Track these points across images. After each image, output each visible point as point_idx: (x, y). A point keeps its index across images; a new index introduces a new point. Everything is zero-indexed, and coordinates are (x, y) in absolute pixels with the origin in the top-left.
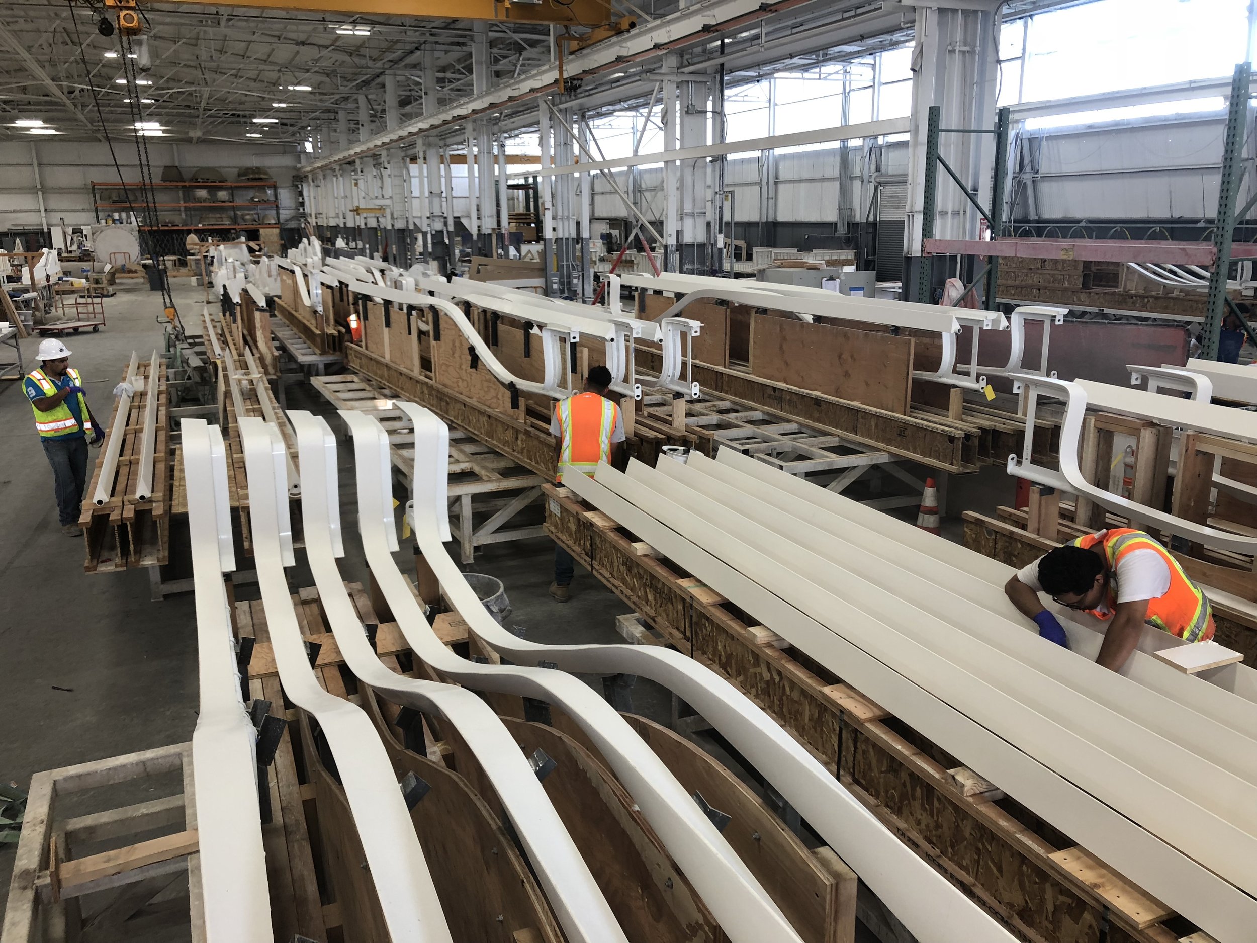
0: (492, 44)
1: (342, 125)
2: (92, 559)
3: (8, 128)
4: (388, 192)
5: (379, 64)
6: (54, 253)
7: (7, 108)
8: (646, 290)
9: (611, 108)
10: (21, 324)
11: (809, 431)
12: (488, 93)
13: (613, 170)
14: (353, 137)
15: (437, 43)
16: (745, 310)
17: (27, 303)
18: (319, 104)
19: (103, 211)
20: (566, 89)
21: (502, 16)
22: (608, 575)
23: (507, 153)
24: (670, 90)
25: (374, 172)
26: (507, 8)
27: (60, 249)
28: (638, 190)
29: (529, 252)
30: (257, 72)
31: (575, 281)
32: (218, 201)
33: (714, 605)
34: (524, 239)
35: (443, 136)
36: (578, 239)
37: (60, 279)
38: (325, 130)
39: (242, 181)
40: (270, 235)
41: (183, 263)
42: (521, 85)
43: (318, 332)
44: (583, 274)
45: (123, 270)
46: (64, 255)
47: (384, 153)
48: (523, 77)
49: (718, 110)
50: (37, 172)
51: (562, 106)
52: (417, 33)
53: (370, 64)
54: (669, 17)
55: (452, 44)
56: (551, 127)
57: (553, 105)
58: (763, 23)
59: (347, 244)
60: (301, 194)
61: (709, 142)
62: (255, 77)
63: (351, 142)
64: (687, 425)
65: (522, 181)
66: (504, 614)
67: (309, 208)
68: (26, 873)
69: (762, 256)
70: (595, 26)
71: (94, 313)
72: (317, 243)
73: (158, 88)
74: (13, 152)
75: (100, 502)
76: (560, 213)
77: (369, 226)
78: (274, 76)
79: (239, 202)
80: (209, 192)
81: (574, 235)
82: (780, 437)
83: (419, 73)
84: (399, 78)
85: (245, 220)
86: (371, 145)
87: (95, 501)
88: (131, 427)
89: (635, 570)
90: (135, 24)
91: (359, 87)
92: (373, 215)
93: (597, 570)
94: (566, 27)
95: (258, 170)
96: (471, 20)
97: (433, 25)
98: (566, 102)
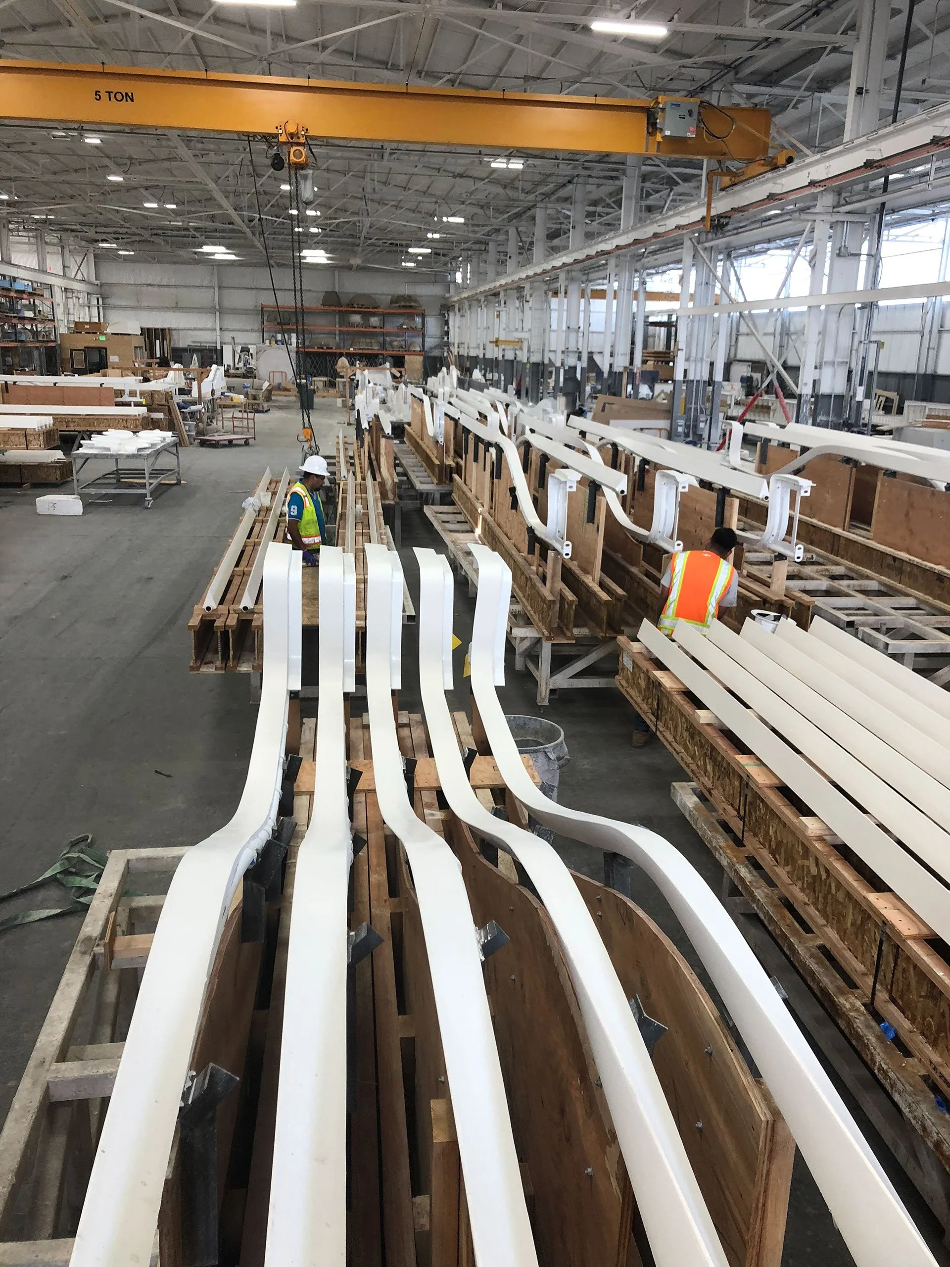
0: (645, 178)
1: (492, 256)
2: (196, 660)
3: (195, 253)
4: (528, 325)
5: (531, 197)
6: (222, 369)
7: (197, 234)
8: (770, 440)
9: (765, 246)
10: (185, 433)
11: (927, 608)
12: (633, 229)
13: (753, 312)
14: (500, 269)
15: (589, 176)
16: (872, 470)
17: (192, 414)
18: (471, 235)
19: (269, 331)
20: (712, 226)
21: (653, 151)
22: (671, 738)
23: (648, 289)
24: (822, 229)
25: (517, 303)
26: (659, 142)
27: (229, 366)
28: (785, 332)
29: (662, 391)
30: (416, 204)
31: (702, 425)
32: (369, 327)
33: (770, 787)
34: (660, 377)
35: (586, 271)
36: (710, 382)
37: (222, 394)
38: (475, 260)
39: (395, 308)
40: (414, 362)
41: (332, 385)
42: (668, 222)
43: (437, 462)
44: (711, 419)
45: (279, 388)
46: (232, 371)
47: (527, 286)
48: (670, 213)
49: (874, 253)
50: (217, 294)
51: (707, 245)
52: (570, 167)
53: (522, 196)
54: (830, 152)
55: (605, 177)
56: (693, 265)
57: (699, 243)
58: (934, 159)
59: (484, 376)
60: (447, 323)
61: (860, 286)
62: (412, 208)
63: (498, 274)
64: (787, 589)
65: (665, 319)
66: (561, 762)
67: (454, 337)
68: (89, 939)
69: (915, 410)
70: (750, 161)
71: (248, 428)
72: (455, 372)
73: (326, 218)
74: (198, 275)
75: (208, 608)
76: (693, 354)
77: (506, 358)
78: (432, 207)
79: (389, 328)
80: (362, 318)
81: (706, 377)
82: (893, 611)
83: (569, 206)
84: (549, 211)
85: (392, 346)
86: (516, 278)
87: (205, 607)
88: (252, 540)
89: (697, 738)
90: (302, 159)
91: (510, 219)
92: (511, 347)
93: (661, 732)
94: (719, 162)
95: (410, 298)
96: (626, 155)
97: (587, 158)
98: (712, 240)
